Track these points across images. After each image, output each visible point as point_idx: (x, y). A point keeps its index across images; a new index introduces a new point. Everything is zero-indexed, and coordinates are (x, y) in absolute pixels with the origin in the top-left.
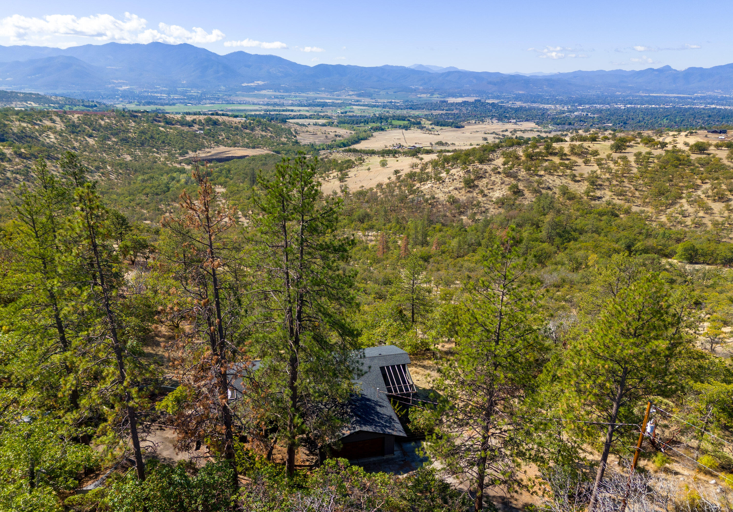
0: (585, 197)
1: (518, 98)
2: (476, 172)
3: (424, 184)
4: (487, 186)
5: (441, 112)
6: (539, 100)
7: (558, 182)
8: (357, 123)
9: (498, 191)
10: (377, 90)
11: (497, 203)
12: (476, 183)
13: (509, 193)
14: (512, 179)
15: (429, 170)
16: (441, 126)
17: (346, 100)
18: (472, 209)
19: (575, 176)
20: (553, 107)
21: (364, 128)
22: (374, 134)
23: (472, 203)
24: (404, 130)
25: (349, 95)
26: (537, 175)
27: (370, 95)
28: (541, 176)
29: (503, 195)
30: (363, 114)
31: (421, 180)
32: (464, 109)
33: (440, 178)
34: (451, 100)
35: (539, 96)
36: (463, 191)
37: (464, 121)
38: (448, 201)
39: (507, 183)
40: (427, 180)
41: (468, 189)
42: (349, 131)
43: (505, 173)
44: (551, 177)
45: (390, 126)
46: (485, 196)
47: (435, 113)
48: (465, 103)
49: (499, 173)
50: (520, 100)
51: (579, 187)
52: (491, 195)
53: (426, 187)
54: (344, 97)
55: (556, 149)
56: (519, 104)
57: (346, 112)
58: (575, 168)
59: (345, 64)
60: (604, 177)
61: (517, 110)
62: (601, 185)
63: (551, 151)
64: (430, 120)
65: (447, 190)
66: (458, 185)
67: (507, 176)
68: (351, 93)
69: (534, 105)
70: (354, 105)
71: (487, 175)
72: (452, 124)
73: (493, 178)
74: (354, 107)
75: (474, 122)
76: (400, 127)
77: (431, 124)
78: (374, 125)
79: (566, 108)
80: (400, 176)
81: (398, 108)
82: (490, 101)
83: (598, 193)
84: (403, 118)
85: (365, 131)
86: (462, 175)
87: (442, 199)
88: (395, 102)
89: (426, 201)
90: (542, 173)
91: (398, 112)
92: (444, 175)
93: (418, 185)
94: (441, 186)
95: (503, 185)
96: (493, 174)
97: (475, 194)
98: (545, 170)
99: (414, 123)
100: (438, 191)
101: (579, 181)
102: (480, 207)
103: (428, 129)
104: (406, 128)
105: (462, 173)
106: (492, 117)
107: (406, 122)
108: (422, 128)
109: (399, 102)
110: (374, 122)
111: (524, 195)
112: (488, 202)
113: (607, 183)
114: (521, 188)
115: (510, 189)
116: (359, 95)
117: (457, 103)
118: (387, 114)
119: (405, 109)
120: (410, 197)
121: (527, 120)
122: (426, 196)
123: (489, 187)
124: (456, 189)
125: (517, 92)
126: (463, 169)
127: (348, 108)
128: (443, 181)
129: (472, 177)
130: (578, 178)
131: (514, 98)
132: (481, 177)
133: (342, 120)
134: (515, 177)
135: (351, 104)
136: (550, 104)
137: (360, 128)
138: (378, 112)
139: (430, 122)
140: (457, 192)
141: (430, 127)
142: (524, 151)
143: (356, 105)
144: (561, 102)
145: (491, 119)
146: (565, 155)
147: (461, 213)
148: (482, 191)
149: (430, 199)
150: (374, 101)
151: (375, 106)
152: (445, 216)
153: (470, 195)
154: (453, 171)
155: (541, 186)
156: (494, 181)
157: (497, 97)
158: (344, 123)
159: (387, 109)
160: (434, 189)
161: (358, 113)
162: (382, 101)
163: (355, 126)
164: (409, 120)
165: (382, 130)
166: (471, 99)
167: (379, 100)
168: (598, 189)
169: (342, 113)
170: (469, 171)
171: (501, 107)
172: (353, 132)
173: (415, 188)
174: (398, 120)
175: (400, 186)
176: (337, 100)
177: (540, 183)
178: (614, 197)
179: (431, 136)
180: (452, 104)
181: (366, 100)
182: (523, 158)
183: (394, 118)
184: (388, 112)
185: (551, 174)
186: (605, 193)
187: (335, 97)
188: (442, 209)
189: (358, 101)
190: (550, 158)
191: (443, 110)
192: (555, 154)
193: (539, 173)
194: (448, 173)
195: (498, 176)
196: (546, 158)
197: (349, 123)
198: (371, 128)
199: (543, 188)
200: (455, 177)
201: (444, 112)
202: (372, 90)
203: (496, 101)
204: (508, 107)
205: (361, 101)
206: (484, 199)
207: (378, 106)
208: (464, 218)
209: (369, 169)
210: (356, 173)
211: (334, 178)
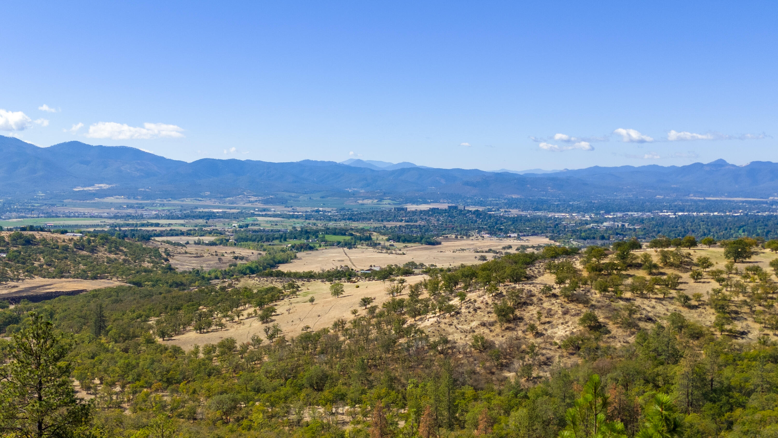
0: (718, 333)
1: (511, 204)
2: (515, 295)
3: (421, 319)
4: (539, 318)
5: (398, 224)
6: (545, 206)
7: (660, 309)
8: (268, 240)
9: (561, 327)
10: (293, 195)
11: (566, 346)
12: (518, 313)
13: (581, 328)
14: (581, 306)
15: (425, 294)
16: (404, 241)
17: (245, 208)
18: (522, 358)
19: (687, 298)
20: (568, 216)
21: (280, 247)
22: (299, 255)
23: (518, 348)
24: (346, 249)
25: (250, 202)
26: (621, 299)
27: (283, 202)
28: (628, 300)
29: (572, 333)
30: (275, 228)
31: (415, 313)
32: (433, 220)
33: (450, 309)
34: (411, 207)
35: (542, 202)
36: (497, 329)
37: (438, 236)
38: (474, 346)
39: (573, 312)
40: (426, 312)
41: (506, 325)
42: (256, 252)
43: (567, 296)
44: (646, 302)
45: (323, 244)
46: (538, 335)
47: (390, 225)
48: (433, 210)
49: (555, 296)
50: (516, 207)
51: (699, 316)
52: (549, 332)
53: (427, 323)
54: (241, 204)
55: (637, 257)
56: (514, 212)
57: (247, 226)
58: (680, 286)
59: (243, 159)
60: (736, 299)
61: (515, 220)
62: (736, 313)
63: (628, 261)
64: (384, 234)
65: (466, 327)
66: (485, 319)
67: (572, 301)
68: (253, 199)
69: (539, 213)
70: (259, 215)
71: (535, 299)
72: (422, 239)
73: (546, 305)
74: (260, 218)
75: (454, 236)
76: (339, 244)
77: (388, 240)
78: (297, 242)
79: (587, 217)
80: (374, 308)
81: (330, 219)
82: (473, 209)
83: (739, 326)
84: (342, 232)
85: (283, 251)
86: (490, 302)
87: (460, 343)
88: (325, 211)
89: (433, 346)
90: (628, 295)
91: (331, 225)
92: (455, 301)
93: (410, 321)
94: (455, 322)
95: (568, 317)
96: (544, 299)
97: (520, 333)
98: (632, 291)
99: (361, 239)
100: (451, 330)
101: (695, 307)
102: (537, 354)
103: (384, 247)
104: (350, 245)
105: (488, 298)
106: (480, 230)
107: (348, 238)
108: (375, 245)
109: (331, 211)
110: (295, 238)
111: (609, 332)
112: (548, 346)
113: (746, 309)
114: (601, 320)
115: (583, 321)
116: (266, 202)
117: (421, 212)
118: (314, 228)
119: (340, 220)
120: (402, 341)
121: (534, 234)
122: (432, 340)
123: (543, 319)
124: (483, 324)
125: (509, 196)
126: (490, 291)
127: (249, 220)
128: (458, 313)
129: (510, 304)
130: (694, 303)
131: (506, 204)
132: (525, 304)
133: (243, 235)
134: (586, 302)
135: (253, 215)
136: (562, 212)
137: (275, 247)
138: (299, 224)
139: (385, 238)
140: (487, 331)
141: (388, 244)
142: (583, 263)
143: (262, 216)
144: (579, 210)
145: (479, 233)
146: (655, 266)
147: (503, 367)
148: (532, 328)
149: (439, 343)
150: (290, 209)
151: (293, 217)
152: (474, 372)
153: (509, 334)
154: (471, 296)
155: (635, 316)
156: (550, 310)
157: (481, 204)
158: (246, 240)
159: (312, 221)
160: (443, 326)
161: (268, 227)
162: (304, 209)
163: (265, 244)
164: (352, 235)
165: (311, 248)
166: (444, 206)
167: (298, 209)
168: (735, 319)
169: (241, 227)
170: (500, 295)
171: (490, 216)
172: (264, 253)
173: (405, 326)
174: (335, 234)
175: (379, 323)
176: (230, 208)
177: (632, 312)
178: (767, 331)
179: (391, 256)
180: (414, 213)
181: (279, 209)
182: (585, 274)
183: (328, 231)
184: (315, 224)
185: (643, 296)
186: (748, 326)
187: (227, 205)
188: (464, 361)
189: (264, 210)
190: (631, 272)
191: (401, 221)
192: (639, 266)
193: (623, 296)
194: (462, 299)
195: (553, 300)
196: (624, 272)
197: (254, 241)
198: (293, 247)
199: (640, 319)
200: (477, 305)
201: (403, 224)
202: (286, 195)
203: (481, 209)
204: (501, 217)
205: (268, 210)
206: (539, 340)
207: (297, 217)
208: (511, 375)
209: (312, 300)
210: (288, 307)
211: (249, 316)
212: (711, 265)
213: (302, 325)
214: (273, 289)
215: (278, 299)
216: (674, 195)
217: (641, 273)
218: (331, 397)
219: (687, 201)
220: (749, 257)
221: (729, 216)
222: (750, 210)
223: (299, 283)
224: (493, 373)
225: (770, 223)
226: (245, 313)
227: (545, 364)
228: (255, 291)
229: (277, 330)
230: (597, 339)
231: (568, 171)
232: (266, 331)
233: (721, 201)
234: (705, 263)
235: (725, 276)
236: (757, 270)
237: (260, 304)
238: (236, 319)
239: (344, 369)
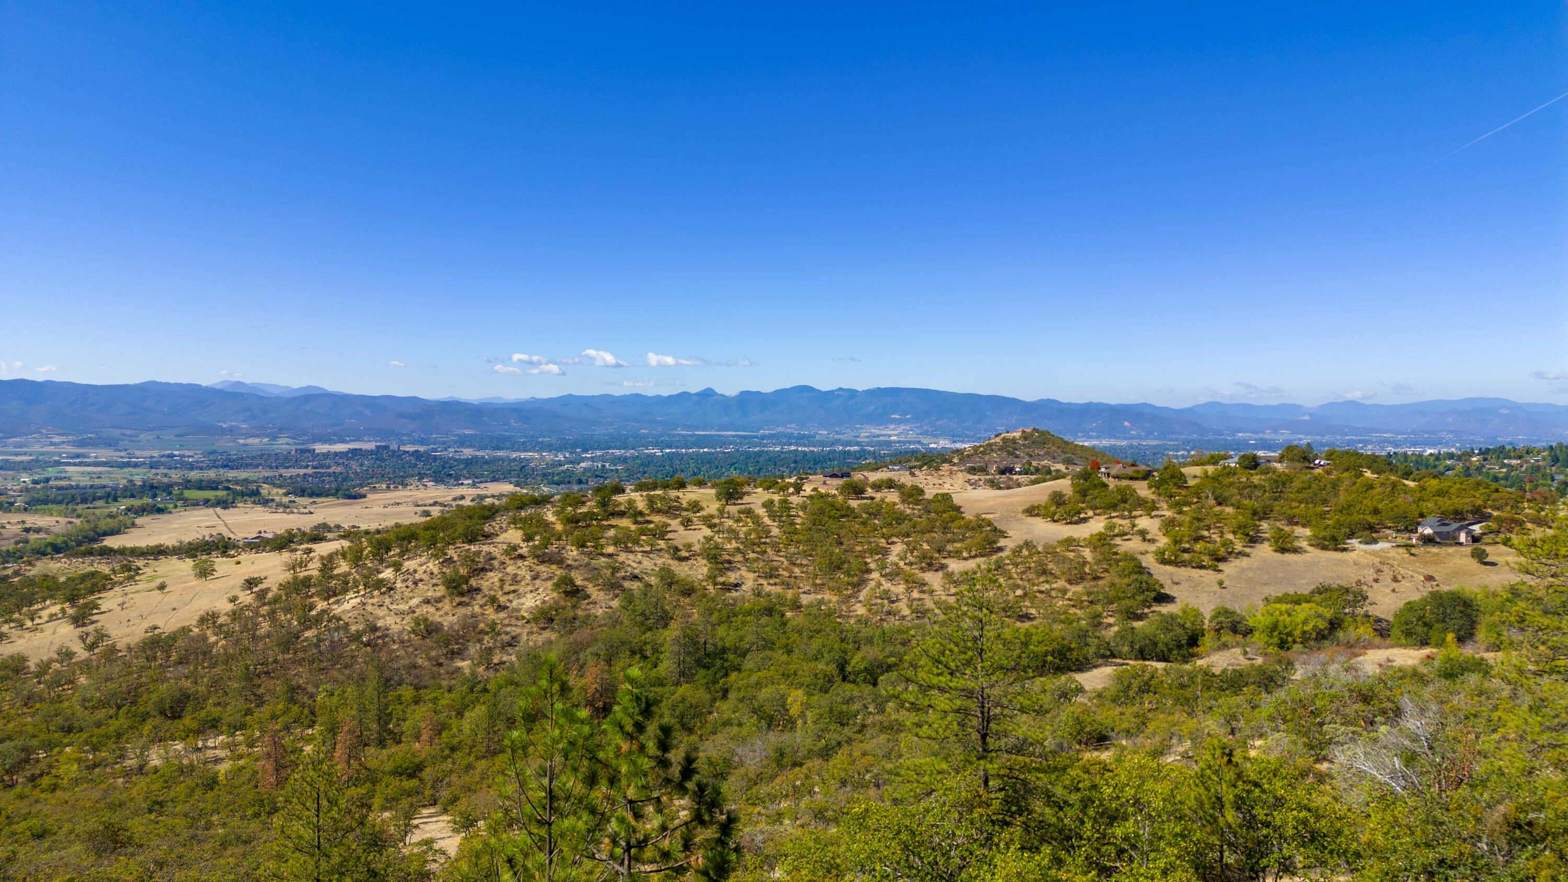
0: (710, 587)
1: (464, 442)
2: (469, 559)
3: (337, 602)
4: (501, 587)
5: (302, 471)
6: (507, 445)
7: (647, 564)
8: (84, 501)
9: (529, 596)
10: (129, 432)
11: (536, 620)
12: (473, 582)
13: (555, 595)
14: (554, 567)
15: (343, 567)
16: (311, 496)
17: (43, 454)
18: (480, 641)
19: (677, 549)
20: (536, 455)
21: (106, 511)
22: (139, 521)
23: (475, 627)
24: (218, 510)
25: (52, 444)
26: (602, 555)
27: (110, 443)
28: (610, 556)
29: (544, 602)
30: (97, 482)
31: (329, 594)
32: (354, 465)
33: (380, 584)
34: (321, 448)
36: (446, 606)
37: (361, 486)
38: (414, 631)
39: (545, 576)
40: (345, 591)
41: (458, 600)
42: (63, 520)
43: (538, 557)
44: (631, 556)
45: (180, 503)
46: (501, 608)
47: (287, 473)
48: (354, 452)
49: (522, 557)
50: (470, 446)
51: (690, 569)
52: (515, 604)
53: (347, 606)
54: (37, 448)
56: (468, 452)
57: (47, 480)
58: (669, 536)
59: (40, 379)
60: (729, 547)
61: (468, 463)
62: (729, 562)
63: (610, 509)
64: (280, 487)
65: (403, 607)
66: (430, 594)
67: (543, 562)
68: (57, 439)
69: (500, 453)
70: (69, 464)
71: (496, 563)
72: (337, 491)
73: (511, 569)
74: (68, 468)
75: (384, 486)
76: (207, 503)
77: (286, 494)
78: (137, 502)
79: (561, 457)
80: (266, 591)
81: (192, 467)
82: (410, 448)
83: (731, 577)
84: (213, 485)
85: (111, 516)
86: (436, 571)
87: (395, 628)
88: (184, 456)
89: (356, 637)
90: (610, 549)
91: (194, 475)
92: (388, 574)
93: (321, 605)
94: (387, 601)
95: (538, 582)
96: (508, 562)
97: (477, 609)
98: (615, 544)
99: (243, 494)
100: (381, 612)
101: (686, 559)
102: (499, 634)
103: (279, 505)
104: (225, 504)
105: (433, 566)
106: (422, 476)
107: (221, 494)
108: (266, 502)
109: (192, 455)
110: (133, 496)
111: (589, 597)
112: (513, 621)
113: (738, 557)
114: (579, 582)
115: (557, 586)
116: (82, 444)
117: (336, 454)
118: (166, 480)
119: (209, 468)
120: (308, 634)
121: (495, 480)
122: (353, 628)
123: (507, 588)
124: (427, 602)
126: (436, 556)
127: (51, 472)
128: (391, 589)
129: (463, 571)
130: (684, 554)
131: (455, 442)
132: (483, 570)
133: (41, 495)
134: (560, 562)
135: (58, 463)
136: (530, 451)
137: (97, 511)
138: (139, 477)
139: (281, 491)
140: (432, 610)
141: (286, 500)
142: (557, 513)
143: (75, 464)
144: (550, 448)
145: (420, 480)
146: (642, 514)
147: (453, 654)
148: (493, 600)
149: (364, 631)
150: (123, 454)
151: (128, 465)
152: (415, 666)
153: (462, 611)
154: (409, 565)
155: (618, 575)
156: (516, 575)
158: (46, 502)
159: (162, 470)
160: (369, 608)
161: (85, 481)
162: (147, 453)
163: (80, 508)
164: (228, 489)
165: (160, 511)
166: (371, 446)
167: (137, 453)
168: (728, 569)
169: (35, 482)
170: (450, 561)
171: (435, 458)
172: (77, 521)
173: (314, 613)
174: (200, 488)
175: (273, 612)
176: (17, 454)
177: (615, 570)
178: (760, 581)
179: (291, 516)
180: (326, 455)
181: (105, 454)
182: (559, 527)
183: (187, 484)
184: (166, 475)
185: (628, 550)
186: (741, 576)
187: (11, 449)
188: (401, 653)
189: (78, 456)
190: (613, 522)
191: (307, 467)
192: (622, 514)
193: (604, 551)
194: (397, 570)
195: (520, 563)
196: (605, 523)
197: (60, 502)
198: (129, 510)
199: (624, 578)
200: (417, 576)
201: (310, 471)
202: (116, 433)
203: (421, 448)
204: (449, 459)
205: (84, 456)
206: (502, 615)
207: (136, 465)
208: (464, 665)
209: (162, 587)
210: (121, 600)
211: (52, 618)
212: (702, 509)
213: (146, 625)
214: (93, 574)
215: (104, 589)
216: (660, 429)
217: (625, 523)
218: (195, 726)
219: (675, 436)
220: (741, 498)
221: (720, 452)
222: (742, 444)
223: (140, 563)
224: (440, 665)
225: (761, 460)
226: (45, 614)
227: (510, 645)
228: (62, 579)
229: (101, 636)
230: (574, 607)
231: (534, 400)
232: (83, 638)
233: (711, 436)
234: (695, 506)
235: (716, 521)
236: (749, 512)
237: (72, 599)
238: (29, 624)
239: (216, 683)
